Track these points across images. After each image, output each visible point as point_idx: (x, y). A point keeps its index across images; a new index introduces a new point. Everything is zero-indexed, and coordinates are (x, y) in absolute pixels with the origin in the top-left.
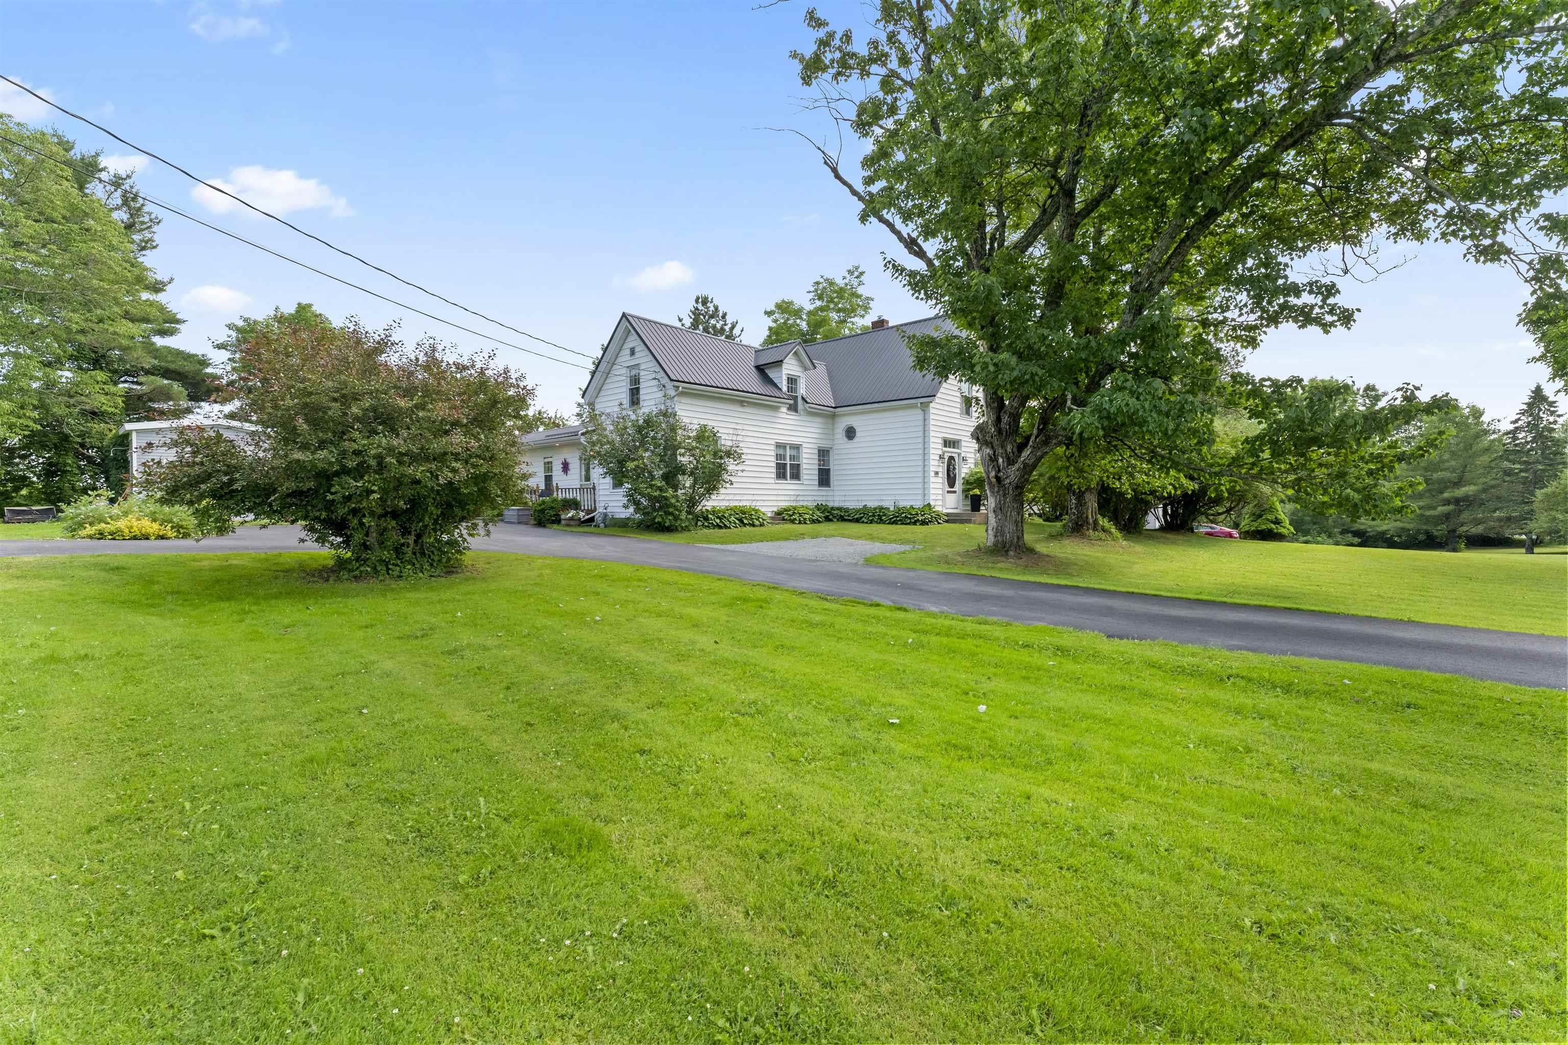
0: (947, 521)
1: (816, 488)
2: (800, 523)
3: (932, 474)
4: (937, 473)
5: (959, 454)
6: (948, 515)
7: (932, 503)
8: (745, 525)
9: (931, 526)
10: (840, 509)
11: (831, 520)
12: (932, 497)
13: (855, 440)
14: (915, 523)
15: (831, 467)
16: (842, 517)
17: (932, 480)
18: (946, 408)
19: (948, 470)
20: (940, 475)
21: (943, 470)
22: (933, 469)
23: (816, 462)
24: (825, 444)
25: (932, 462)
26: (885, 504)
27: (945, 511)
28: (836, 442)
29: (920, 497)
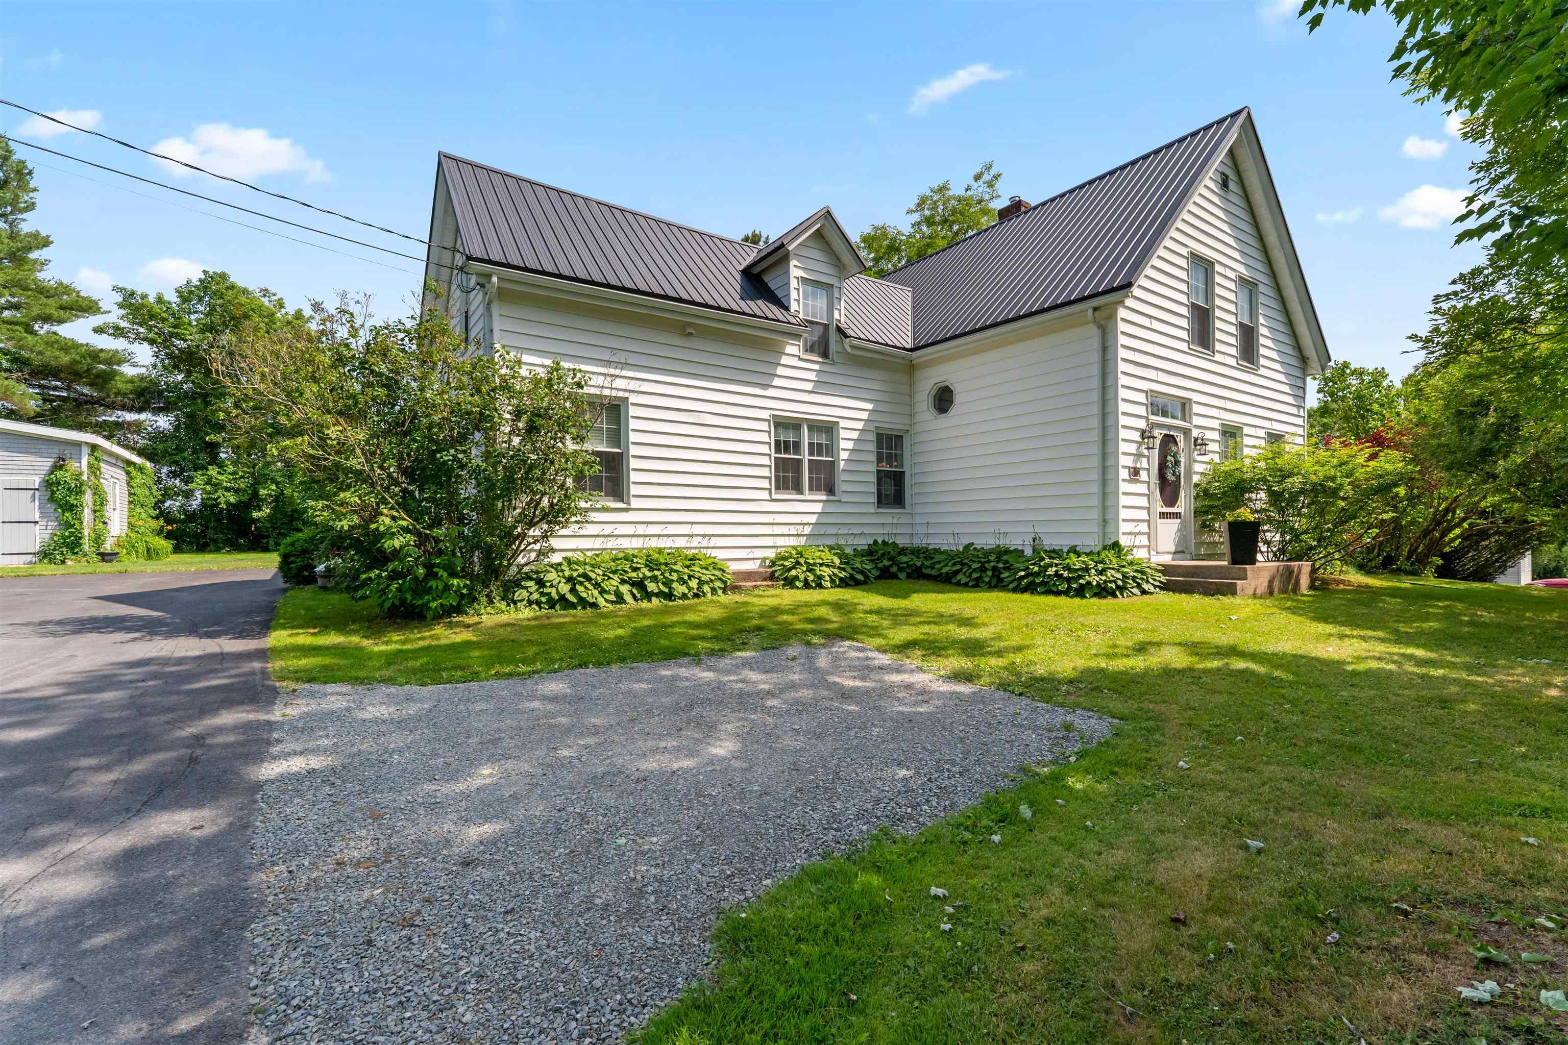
0: (1165, 587)
1: (872, 509)
2: (807, 585)
3: (1124, 474)
4: (1135, 472)
5: (1187, 432)
6: (1166, 570)
7: (1124, 541)
8: (648, 596)
9: (1121, 601)
10: (916, 552)
11: (894, 576)
12: (1124, 527)
13: (953, 411)
14: (1080, 592)
15: (907, 468)
16: (918, 569)
17: (1124, 487)
18: (1156, 325)
19: (1162, 467)
20: (1144, 476)
21: (1150, 464)
22: (1125, 461)
23: (873, 458)
24: (892, 424)
25: (1123, 447)
26: (1014, 543)
27: (1156, 559)
28: (918, 418)
29: (1095, 528)
